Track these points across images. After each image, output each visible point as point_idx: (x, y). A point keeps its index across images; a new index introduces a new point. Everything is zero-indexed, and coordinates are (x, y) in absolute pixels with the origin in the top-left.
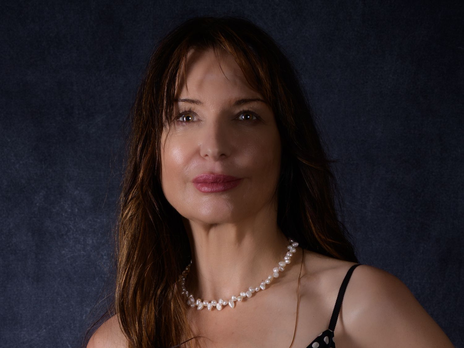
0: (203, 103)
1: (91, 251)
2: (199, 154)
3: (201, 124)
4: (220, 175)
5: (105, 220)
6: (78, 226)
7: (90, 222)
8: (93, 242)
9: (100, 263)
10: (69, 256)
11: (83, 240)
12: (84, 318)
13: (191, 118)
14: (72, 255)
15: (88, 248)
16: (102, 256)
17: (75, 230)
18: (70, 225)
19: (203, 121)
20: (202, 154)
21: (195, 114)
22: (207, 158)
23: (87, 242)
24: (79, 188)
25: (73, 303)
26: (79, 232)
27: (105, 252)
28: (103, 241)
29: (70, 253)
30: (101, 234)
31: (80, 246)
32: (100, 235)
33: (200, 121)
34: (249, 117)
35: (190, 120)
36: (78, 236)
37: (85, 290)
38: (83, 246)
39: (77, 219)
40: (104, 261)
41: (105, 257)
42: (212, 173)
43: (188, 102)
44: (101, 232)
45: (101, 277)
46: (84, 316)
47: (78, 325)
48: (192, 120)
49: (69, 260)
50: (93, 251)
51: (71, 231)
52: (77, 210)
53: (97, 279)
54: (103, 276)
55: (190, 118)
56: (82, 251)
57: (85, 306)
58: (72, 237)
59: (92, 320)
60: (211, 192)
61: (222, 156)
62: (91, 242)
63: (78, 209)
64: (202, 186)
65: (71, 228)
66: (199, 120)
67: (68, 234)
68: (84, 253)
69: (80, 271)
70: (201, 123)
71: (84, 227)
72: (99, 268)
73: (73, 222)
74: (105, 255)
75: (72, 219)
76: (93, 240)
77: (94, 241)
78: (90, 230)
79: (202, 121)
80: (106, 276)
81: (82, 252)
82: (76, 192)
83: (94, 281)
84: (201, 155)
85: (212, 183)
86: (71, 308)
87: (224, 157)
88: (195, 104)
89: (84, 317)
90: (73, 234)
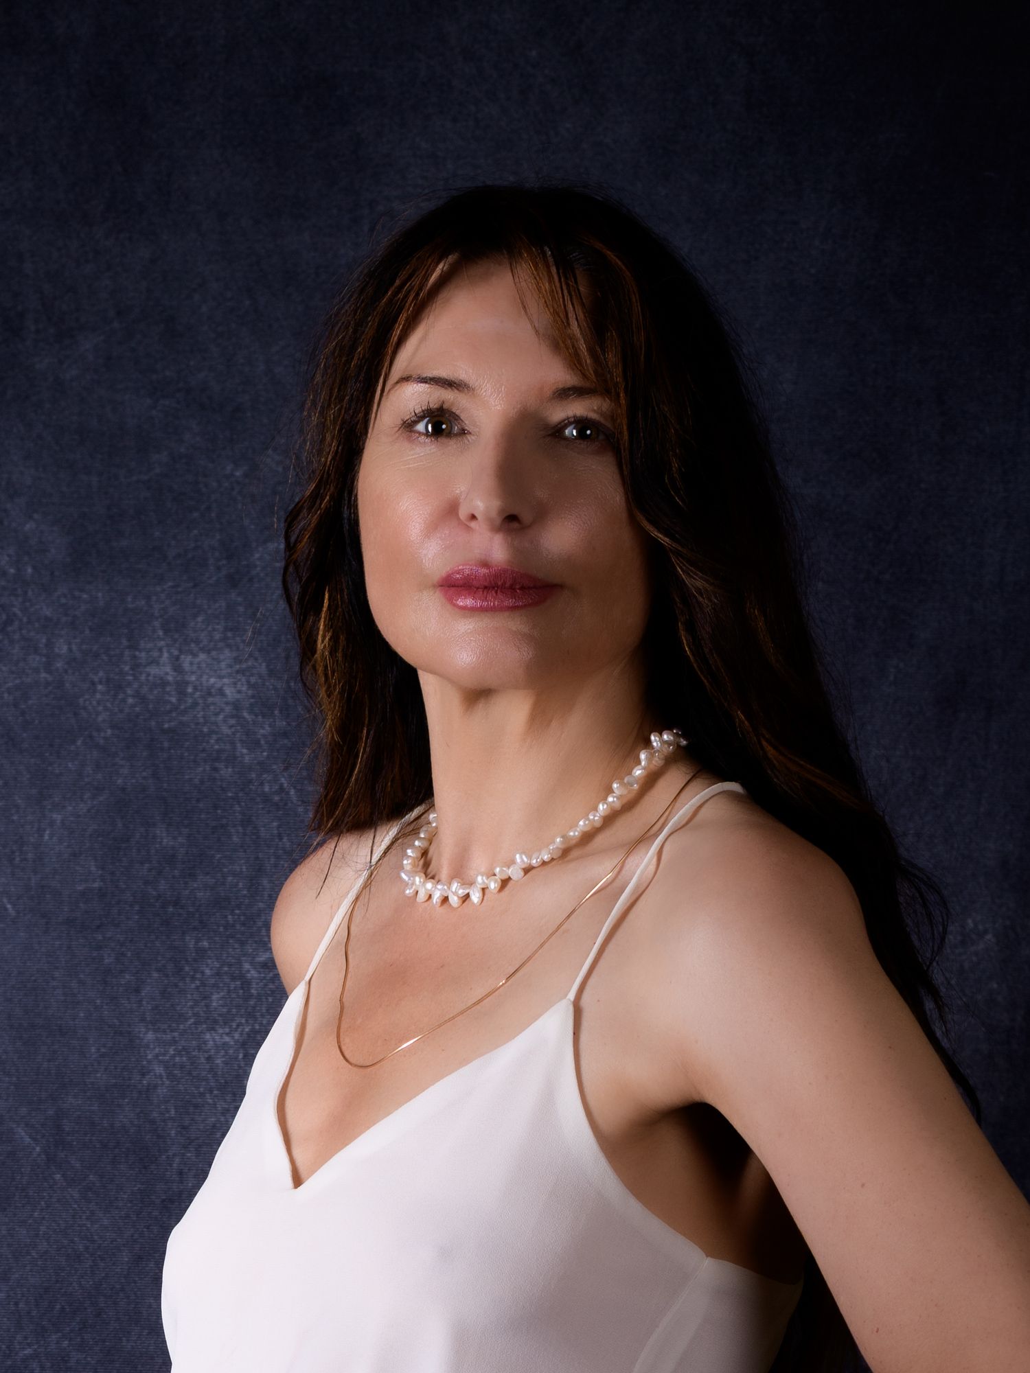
0: (473, 390)
1: (66, 671)
2: (457, 514)
3: (466, 441)
4: (505, 571)
5: (100, 595)
6: (32, 609)
7: (63, 601)
8: (70, 650)
9: (88, 702)
10: (10, 684)
11: (46, 645)
12: (46, 837)
13: (447, 427)
14: (18, 681)
15: (58, 665)
16: (93, 683)
17: (25, 620)
18: (13, 606)
19: (474, 435)
20: (463, 513)
21: (456, 418)
22: (473, 524)
23: (57, 650)
24: (36, 516)
25: (19, 801)
26: (37, 625)
27: (101, 674)
28: (95, 648)
29: (14, 676)
30: (91, 630)
31: (38, 658)
32: (87, 632)
33: (465, 433)
34: (588, 432)
35: (444, 430)
36: (32, 634)
37: (50, 768)
38: (44, 659)
39: (30, 593)
40: (98, 696)
41: (100, 687)
42: (485, 564)
43: (437, 384)
44: (90, 624)
45: (91, 737)
46: (48, 832)
47: (30, 856)
48: (447, 431)
49: (9, 693)
50: (70, 671)
51: (16, 623)
52: (30, 570)
53: (79, 743)
54: (95, 734)
55: (444, 426)
56: (42, 671)
57: (49, 807)
58: (17, 636)
59: (65, 844)
60: (482, 610)
61: (511, 522)
62: (65, 648)
63: (34, 568)
64: (459, 595)
65: (15, 615)
66: (463, 432)
67: (9, 629)
68: (48, 676)
69: (37, 721)
70: (467, 438)
71: (48, 612)
72: (84, 714)
73: (20, 599)
74: (100, 682)
75: (19, 591)
76: (70, 644)
77: (74, 647)
78: (64, 619)
79: (470, 433)
80: (102, 734)
81: (43, 675)
82: (29, 526)
83: (73, 748)
84: (461, 518)
85: (485, 587)
86: (13, 812)
87: (515, 525)
88: (456, 391)
89: (46, 835)
90: (20, 629)
